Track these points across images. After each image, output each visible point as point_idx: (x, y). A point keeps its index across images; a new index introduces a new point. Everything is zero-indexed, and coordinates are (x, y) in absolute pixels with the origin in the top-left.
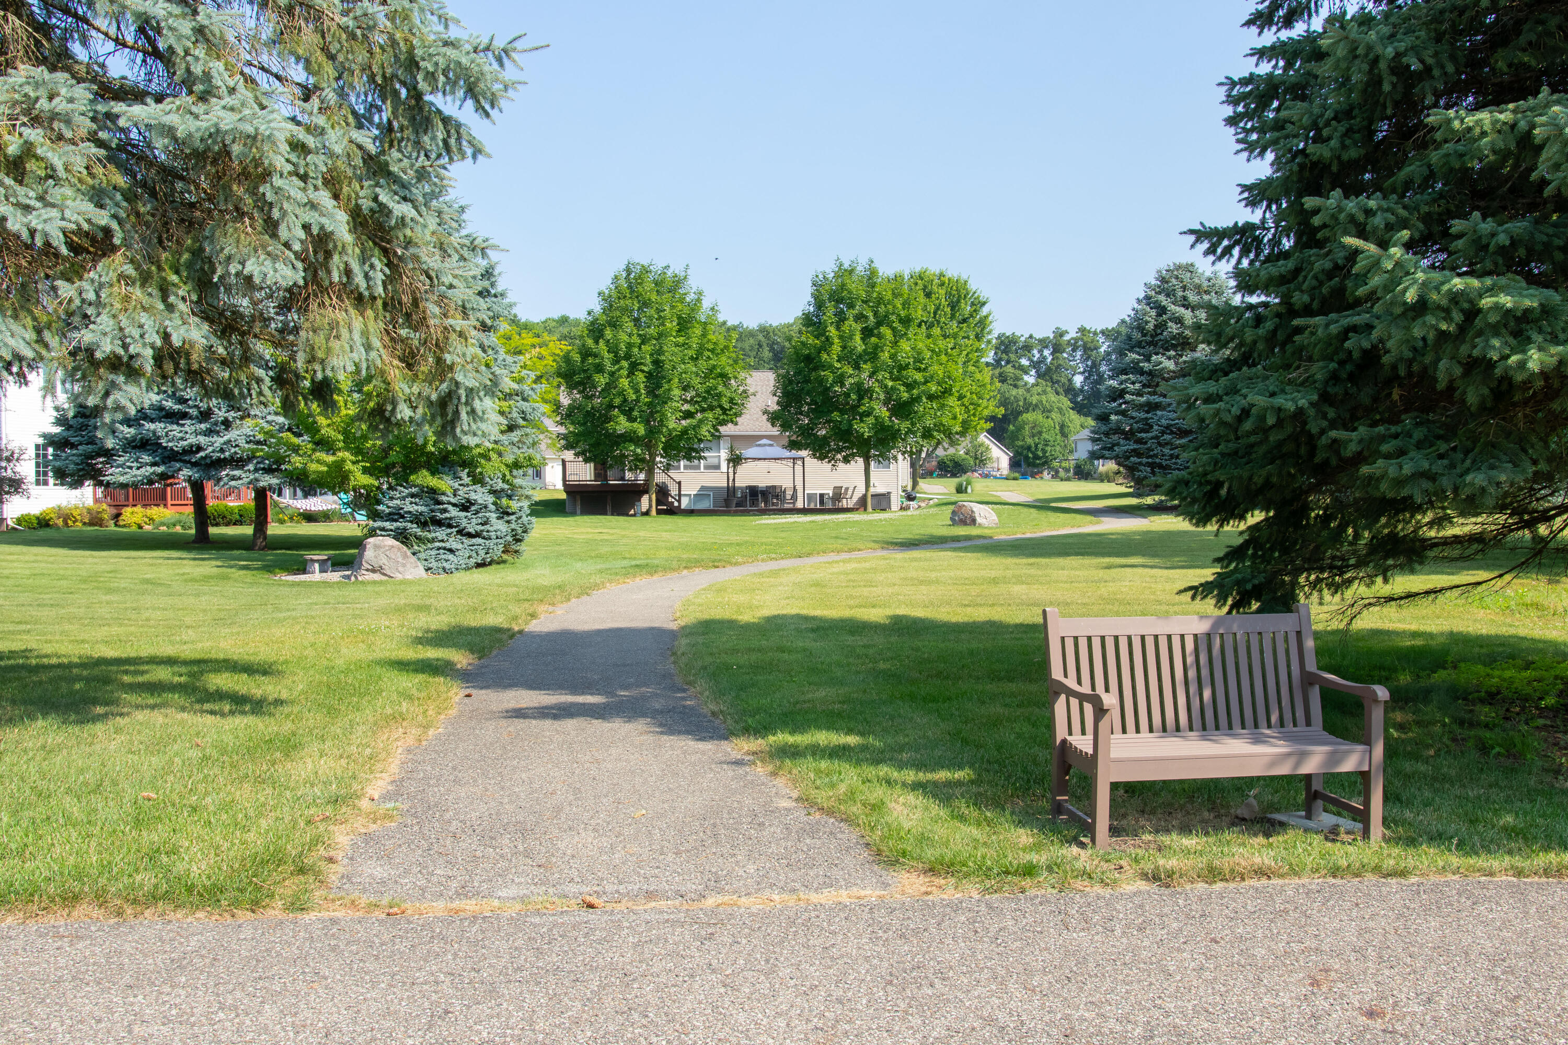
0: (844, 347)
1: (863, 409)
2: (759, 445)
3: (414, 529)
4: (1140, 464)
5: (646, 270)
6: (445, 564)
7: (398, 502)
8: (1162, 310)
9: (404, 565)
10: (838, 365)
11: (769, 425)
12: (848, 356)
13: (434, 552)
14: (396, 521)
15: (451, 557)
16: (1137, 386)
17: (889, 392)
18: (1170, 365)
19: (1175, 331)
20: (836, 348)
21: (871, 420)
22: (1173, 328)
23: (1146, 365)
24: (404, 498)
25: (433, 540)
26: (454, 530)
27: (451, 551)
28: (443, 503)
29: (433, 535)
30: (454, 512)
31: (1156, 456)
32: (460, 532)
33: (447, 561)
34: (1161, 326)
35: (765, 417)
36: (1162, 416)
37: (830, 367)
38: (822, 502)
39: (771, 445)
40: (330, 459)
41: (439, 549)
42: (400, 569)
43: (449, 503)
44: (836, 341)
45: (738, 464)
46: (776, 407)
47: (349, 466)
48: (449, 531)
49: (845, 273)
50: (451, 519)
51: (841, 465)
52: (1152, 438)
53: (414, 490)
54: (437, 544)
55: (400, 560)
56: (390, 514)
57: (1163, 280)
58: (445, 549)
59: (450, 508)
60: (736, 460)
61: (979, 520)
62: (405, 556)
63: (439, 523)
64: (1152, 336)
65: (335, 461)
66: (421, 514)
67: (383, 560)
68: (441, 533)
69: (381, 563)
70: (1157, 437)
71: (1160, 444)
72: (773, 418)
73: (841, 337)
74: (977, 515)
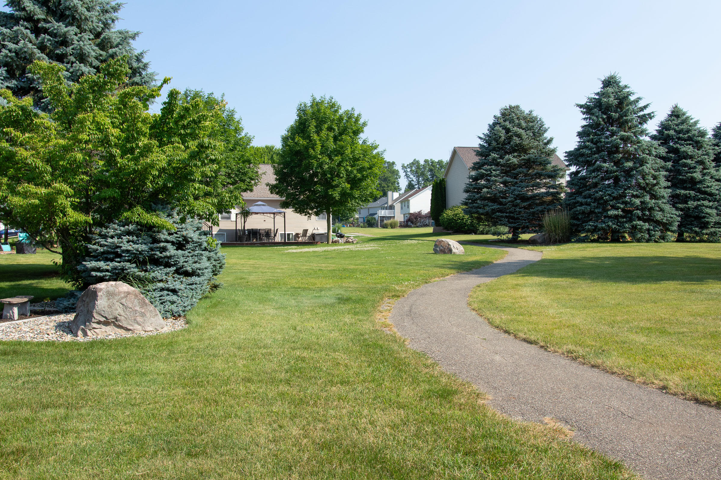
0: (322, 146)
1: (334, 183)
2: (257, 205)
3: (132, 269)
4: (502, 217)
5: (197, 95)
6: (173, 307)
7: (116, 240)
8: (508, 131)
9: (143, 315)
10: (320, 157)
11: (269, 192)
12: (325, 150)
13: (157, 294)
14: (112, 260)
15: (174, 298)
16: (498, 172)
17: (348, 173)
18: (515, 161)
19: (518, 142)
20: (319, 147)
21: (339, 189)
22: (516, 140)
23: (501, 160)
24: (119, 236)
25: (153, 280)
26: (173, 269)
27: (174, 291)
28: (159, 241)
29: (153, 274)
30: (172, 251)
31: (511, 212)
32: (177, 272)
33: (173, 303)
34: (510, 138)
35: (268, 188)
36: (515, 190)
37: (315, 157)
38: (289, 239)
39: (263, 205)
40: (43, 191)
41: (162, 289)
42: (139, 319)
43: (167, 241)
44: (318, 142)
45: (247, 216)
46: (275, 182)
47: (62, 200)
48: (168, 270)
49: (316, 105)
50: (170, 257)
51: (313, 217)
52: (509, 202)
53: (131, 227)
54: (160, 285)
55: (137, 308)
56: (103, 253)
57: (503, 114)
58: (168, 290)
59: (169, 246)
60: (245, 214)
61: (454, 250)
62: (143, 304)
63: (156, 262)
64: (502, 145)
65: (48, 194)
66: (141, 253)
67: (119, 310)
68: (159, 273)
69: (116, 313)
70: (512, 201)
71: (513, 206)
72: (273, 189)
73: (320, 140)
74: (452, 247)
